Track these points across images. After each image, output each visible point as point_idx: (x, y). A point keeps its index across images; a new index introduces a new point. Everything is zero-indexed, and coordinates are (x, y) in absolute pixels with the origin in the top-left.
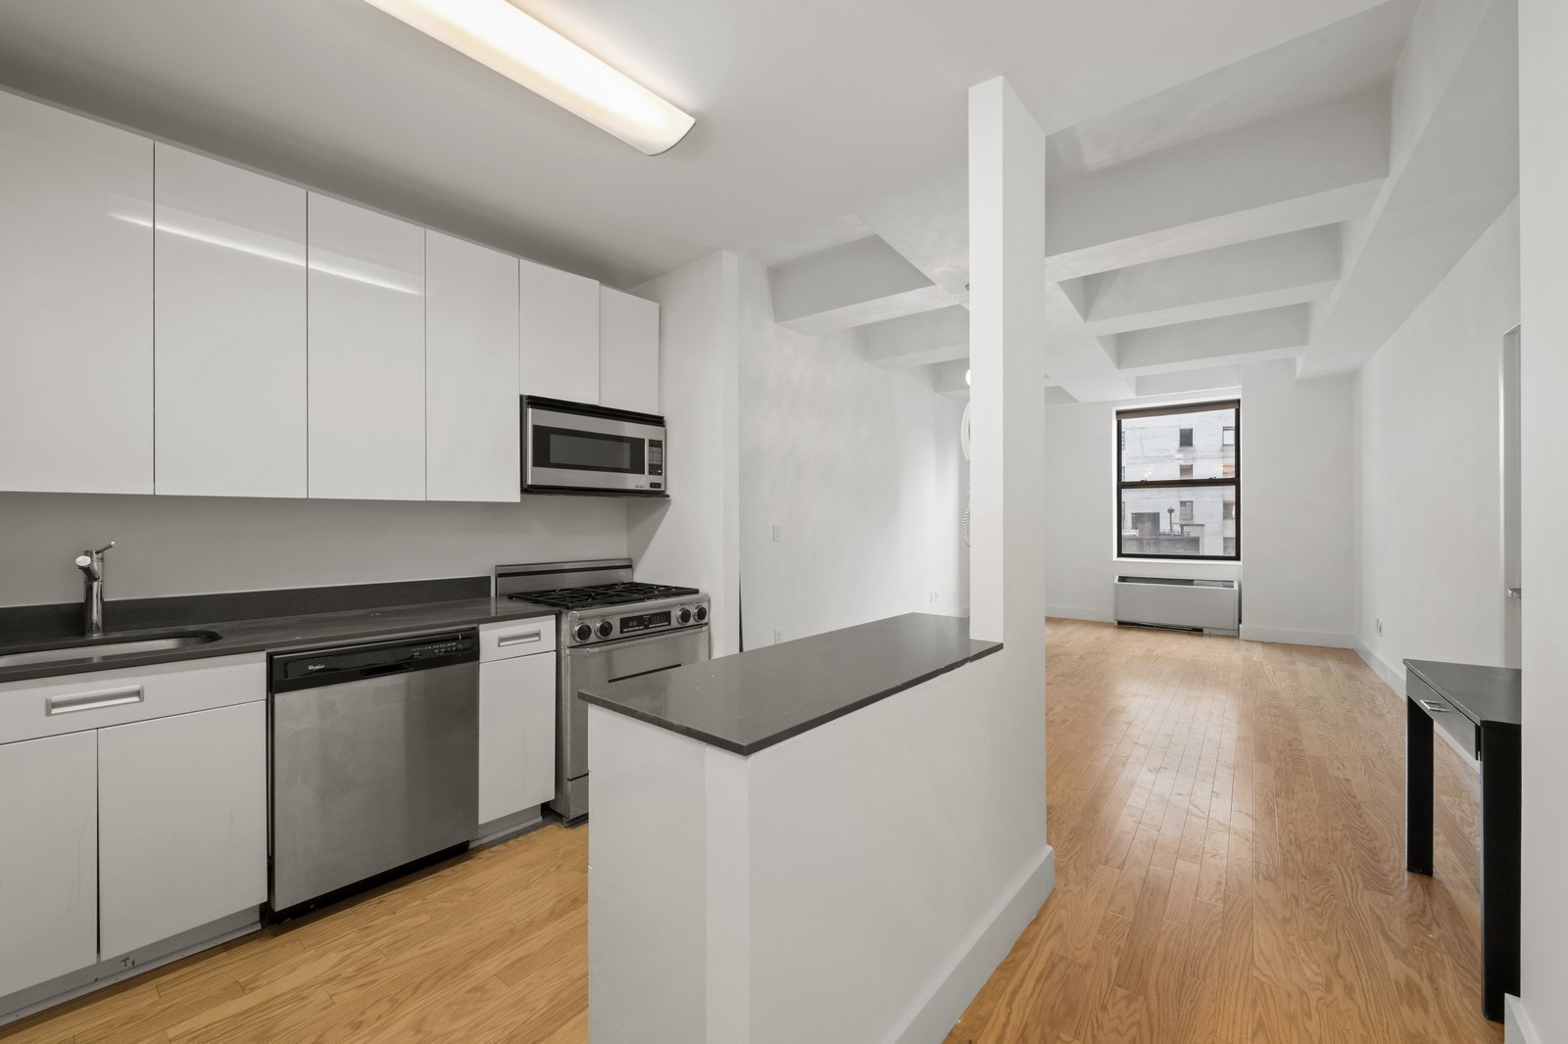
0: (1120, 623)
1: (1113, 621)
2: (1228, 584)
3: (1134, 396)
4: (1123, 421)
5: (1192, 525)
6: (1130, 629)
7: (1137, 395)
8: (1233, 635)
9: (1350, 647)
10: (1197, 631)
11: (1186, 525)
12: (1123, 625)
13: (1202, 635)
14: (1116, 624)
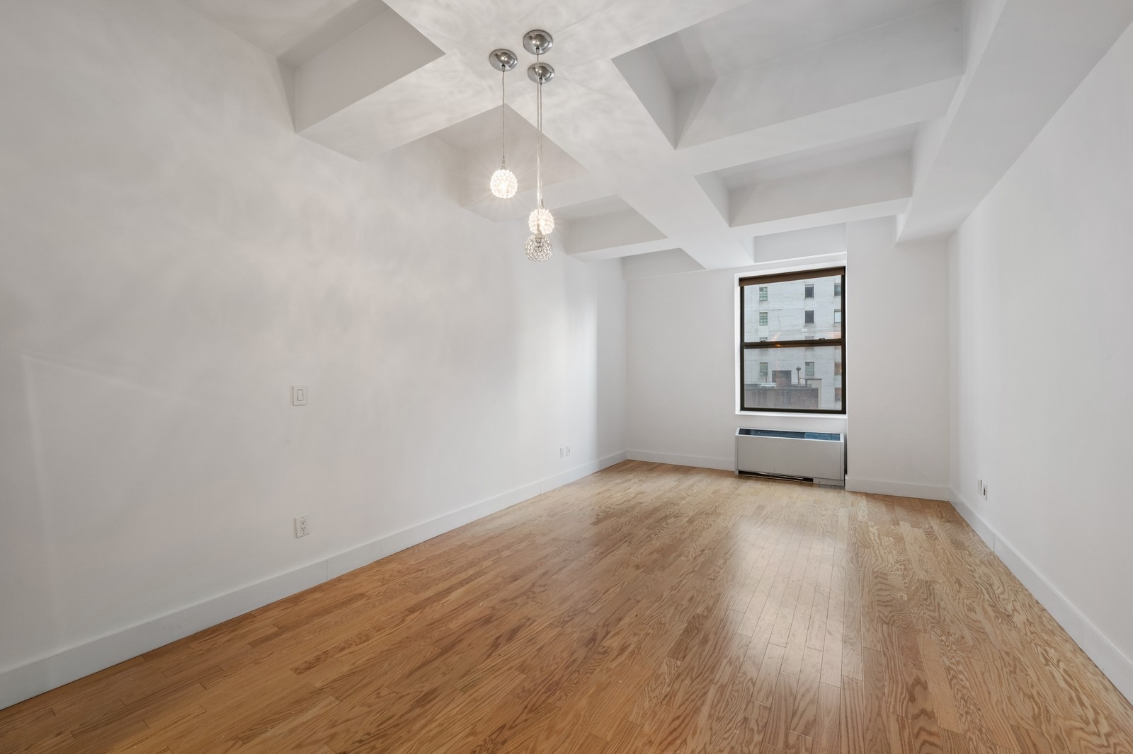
0: (740, 472)
1: (734, 470)
2: (835, 437)
3: (751, 263)
4: (745, 287)
5: (814, 379)
6: (748, 478)
7: (755, 261)
8: (839, 486)
9: (946, 499)
10: (807, 481)
11: (809, 379)
12: (744, 475)
13: (812, 485)
14: (737, 473)
